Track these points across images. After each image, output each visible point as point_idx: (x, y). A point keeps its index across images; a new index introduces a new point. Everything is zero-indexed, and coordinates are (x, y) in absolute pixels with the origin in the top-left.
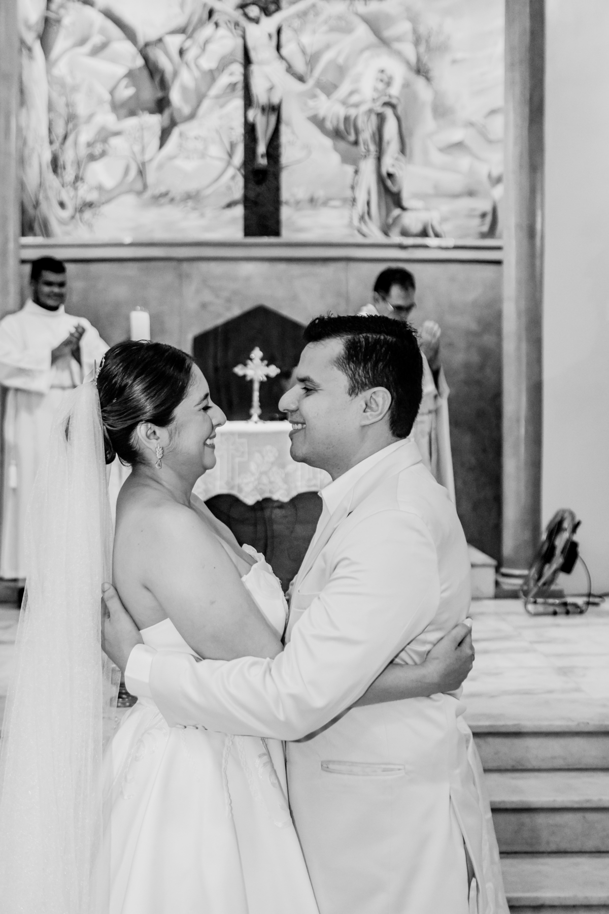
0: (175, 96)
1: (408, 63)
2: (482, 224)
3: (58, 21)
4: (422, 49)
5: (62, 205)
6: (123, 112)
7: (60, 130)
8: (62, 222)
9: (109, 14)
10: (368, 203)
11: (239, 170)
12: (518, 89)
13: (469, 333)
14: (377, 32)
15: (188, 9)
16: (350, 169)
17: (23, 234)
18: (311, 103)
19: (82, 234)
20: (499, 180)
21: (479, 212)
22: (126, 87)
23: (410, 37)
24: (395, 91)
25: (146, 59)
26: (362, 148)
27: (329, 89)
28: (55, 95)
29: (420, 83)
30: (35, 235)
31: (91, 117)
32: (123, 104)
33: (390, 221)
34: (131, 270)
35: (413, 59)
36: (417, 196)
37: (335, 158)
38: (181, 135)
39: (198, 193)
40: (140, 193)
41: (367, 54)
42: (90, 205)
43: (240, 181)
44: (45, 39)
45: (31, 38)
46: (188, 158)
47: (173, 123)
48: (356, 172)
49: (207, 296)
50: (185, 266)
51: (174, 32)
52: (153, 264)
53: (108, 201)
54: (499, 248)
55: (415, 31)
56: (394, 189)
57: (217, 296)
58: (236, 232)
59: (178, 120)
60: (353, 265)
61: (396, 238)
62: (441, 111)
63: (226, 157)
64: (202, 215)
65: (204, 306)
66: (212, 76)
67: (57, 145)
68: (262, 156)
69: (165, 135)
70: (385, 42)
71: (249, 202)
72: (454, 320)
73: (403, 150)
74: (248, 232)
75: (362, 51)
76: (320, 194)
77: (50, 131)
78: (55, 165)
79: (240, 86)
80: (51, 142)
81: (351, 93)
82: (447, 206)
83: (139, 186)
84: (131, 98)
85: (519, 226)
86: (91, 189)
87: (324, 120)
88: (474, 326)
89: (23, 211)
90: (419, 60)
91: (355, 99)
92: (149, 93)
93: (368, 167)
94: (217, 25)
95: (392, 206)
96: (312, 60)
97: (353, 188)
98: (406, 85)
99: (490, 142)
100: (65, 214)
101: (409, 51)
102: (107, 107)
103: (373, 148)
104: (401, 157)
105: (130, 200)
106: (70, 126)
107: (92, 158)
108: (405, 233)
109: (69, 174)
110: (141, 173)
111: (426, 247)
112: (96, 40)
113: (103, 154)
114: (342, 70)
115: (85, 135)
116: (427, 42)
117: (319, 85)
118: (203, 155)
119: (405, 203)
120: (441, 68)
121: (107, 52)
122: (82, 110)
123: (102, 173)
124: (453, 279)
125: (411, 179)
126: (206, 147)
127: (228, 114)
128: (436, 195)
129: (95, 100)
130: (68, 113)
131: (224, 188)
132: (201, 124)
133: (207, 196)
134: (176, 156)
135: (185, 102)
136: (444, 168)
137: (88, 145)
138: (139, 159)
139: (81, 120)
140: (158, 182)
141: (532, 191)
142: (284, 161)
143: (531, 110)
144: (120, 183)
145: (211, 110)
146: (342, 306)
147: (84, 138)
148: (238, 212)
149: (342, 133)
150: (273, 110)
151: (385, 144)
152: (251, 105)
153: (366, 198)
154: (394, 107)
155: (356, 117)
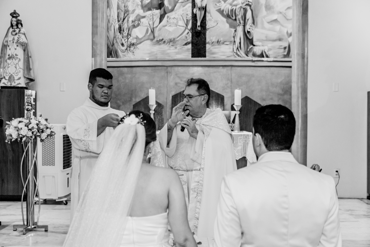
0: (166, 3)
2: (285, 52)
5: (123, 45)
6: (146, 9)
7: (122, 16)
8: (123, 51)
10: (240, 43)
11: (190, 30)
13: (279, 94)
16: (233, 30)
17: (108, 57)
18: (218, 4)
19: (129, 56)
20: (291, 35)
21: (283, 47)
22: (147, 0)
24: (250, 1)
26: (238, 22)
28: (120, 3)
30: (112, 57)
31: (134, 11)
32: (146, 6)
33: (248, 50)
34: (149, 70)
36: (259, 40)
37: (228, 25)
38: (168, 17)
39: (174, 39)
40: (152, 40)
42: (133, 44)
43: (190, 34)
46: (170, 26)
47: (165, 13)
48: (235, 31)
49: (178, 80)
50: (169, 68)
52: (157, 68)
53: (140, 43)
54: (291, 61)
56: (250, 38)
57: (181, 80)
59: (167, 12)
60: (233, 68)
61: (250, 58)
62: (269, 8)
63: (185, 26)
65: (176, 84)
67: (121, 22)
68: (199, 26)
69: (162, 17)
71: (194, 45)
72: (272, 89)
73: (254, 23)
74: (193, 56)
76: (222, 39)
77: (118, 17)
78: (120, 29)
80: (119, 21)
81: (234, 1)
83: (152, 37)
84: (148, 3)
85: (298, 54)
86: (133, 38)
87: (223, 11)
88: (281, 92)
89: (108, 47)
91: (235, 3)
93: (240, 29)
95: (249, 45)
97: (234, 37)
99: (287, 19)
100: (124, 48)
102: (140, 7)
103: (242, 22)
104: (253, 25)
106: (126, 15)
107: (134, 26)
108: (254, 55)
109: (126, 32)
110: (153, 32)
111: (263, 61)
113: (138, 25)
118: (176, 25)
119: (254, 43)
122: (130, 9)
123: (138, 32)
124: (272, 74)
125: (257, 34)
126: (177, 22)
127: (186, 9)
128: (266, 40)
129: (135, 5)
130: (125, 10)
131: (184, 38)
132: (176, 13)
133: (178, 41)
134: (166, 26)
135: (170, 4)
136: (269, 30)
137: (133, 22)
138: (152, 27)
139: (130, 12)
140: (159, 36)
141: (304, 40)
142: (207, 27)
143: (303, 9)
144: (145, 36)
145: (180, 7)
146: (230, 84)
147: (131, 19)
148: (190, 46)
149: (230, 16)
150: (203, 9)
151: (246, 20)
152: (195, 7)
153: (239, 41)
154: (250, 6)
155: (235, 10)
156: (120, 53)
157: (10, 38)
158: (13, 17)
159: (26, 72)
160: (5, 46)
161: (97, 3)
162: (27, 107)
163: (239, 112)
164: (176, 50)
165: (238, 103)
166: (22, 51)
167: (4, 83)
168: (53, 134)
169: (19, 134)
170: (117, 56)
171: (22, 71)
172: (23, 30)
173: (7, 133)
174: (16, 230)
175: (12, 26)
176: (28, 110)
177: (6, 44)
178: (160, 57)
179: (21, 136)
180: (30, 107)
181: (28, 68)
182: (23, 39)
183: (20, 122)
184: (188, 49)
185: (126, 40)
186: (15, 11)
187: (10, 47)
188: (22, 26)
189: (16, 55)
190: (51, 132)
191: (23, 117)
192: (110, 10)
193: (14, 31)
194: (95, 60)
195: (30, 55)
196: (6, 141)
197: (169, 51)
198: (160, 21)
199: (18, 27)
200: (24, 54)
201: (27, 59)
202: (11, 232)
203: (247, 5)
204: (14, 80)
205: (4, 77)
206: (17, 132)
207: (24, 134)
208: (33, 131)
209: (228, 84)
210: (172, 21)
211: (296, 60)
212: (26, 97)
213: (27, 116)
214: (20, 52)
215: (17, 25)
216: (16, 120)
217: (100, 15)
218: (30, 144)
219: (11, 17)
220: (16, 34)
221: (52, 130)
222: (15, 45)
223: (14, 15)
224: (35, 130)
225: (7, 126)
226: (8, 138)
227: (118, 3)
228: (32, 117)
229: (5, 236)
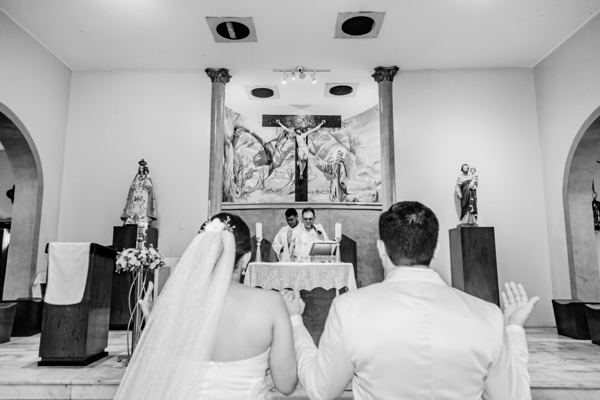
0: (274, 160)
1: (348, 149)
2: (373, 198)
3: (239, 136)
4: (352, 145)
5: (237, 193)
6: (258, 164)
7: (237, 169)
8: (237, 198)
9: (254, 135)
10: (336, 192)
11: (294, 182)
12: (385, 153)
13: (370, 233)
14: (337, 140)
15: (278, 134)
16: (330, 182)
17: (223, 201)
18: (317, 162)
19: (243, 202)
20: (380, 183)
21: (371, 195)
22: (258, 157)
23: (348, 141)
24: (343, 157)
25: (265, 148)
26: (333, 175)
27: (323, 157)
28: (236, 159)
29: (352, 155)
31: (247, 165)
32: (257, 162)
33: (343, 197)
34: (258, 212)
35: (349, 148)
36: (351, 190)
37: (325, 178)
38: (276, 171)
39: (281, 189)
40: (262, 189)
41: (334, 146)
42: (246, 193)
43: (294, 185)
44: (233, 142)
45: (229, 141)
46: (277, 178)
47: (273, 168)
48: (331, 182)
50: (276, 211)
51: (273, 140)
52: (265, 210)
53: (252, 192)
54: (381, 205)
55: (349, 139)
56: (344, 188)
58: (293, 201)
59: (275, 167)
60: (331, 211)
61: (344, 202)
62: (359, 163)
63: (290, 178)
64: (282, 196)
66: (286, 153)
67: (236, 174)
68: (301, 176)
69: (270, 172)
70: (340, 143)
71: (297, 191)
72: (365, 229)
73: (346, 176)
74: (296, 200)
75: (333, 146)
76: (320, 189)
77: (234, 170)
78: (236, 180)
79: (294, 156)
80: (234, 173)
81: (330, 158)
82: (361, 193)
83: (262, 187)
84: (260, 160)
85: (387, 197)
86: (246, 188)
87: (321, 166)
89: (224, 193)
90: (351, 148)
91: (331, 160)
92: (266, 158)
93: (335, 181)
94: (287, 138)
95: (343, 193)
96: (317, 148)
97: (330, 188)
98: (347, 155)
99: (375, 172)
100: (238, 196)
101: (348, 145)
102: (252, 163)
103: (337, 175)
104: (346, 177)
105: (259, 191)
106: (240, 168)
107: (247, 178)
108: (347, 201)
109: (240, 182)
110: (263, 183)
111: (356, 205)
112: (250, 142)
113: (251, 177)
114: (326, 151)
115: (246, 171)
116: (354, 142)
117: (319, 156)
118: (283, 178)
119: (347, 192)
120: (358, 150)
121: (253, 146)
122: (245, 164)
123: (250, 183)
124: (365, 215)
125: (349, 185)
126: (284, 175)
127: (291, 165)
128: (357, 190)
129: (249, 161)
130: (240, 165)
131: (289, 188)
132: (282, 168)
133: (284, 190)
134: (274, 178)
135: (277, 161)
136: (360, 181)
137: (246, 174)
138: (262, 179)
139: (244, 167)
140: (268, 186)
141: (392, 186)
142: (308, 179)
143: (390, 160)
144: (256, 186)
145: (285, 164)
146: (328, 224)
147: (244, 172)
148: (294, 195)
149: (327, 170)
150: (305, 161)
151: (341, 174)
152: (298, 160)
153: (335, 191)
154: (343, 162)
155: (331, 166)
156: (235, 199)
157: (138, 182)
158: (141, 165)
159: (149, 212)
160: (132, 190)
161: (214, 154)
162: (138, 238)
163: (339, 245)
164: (282, 198)
165: (338, 235)
166: (147, 194)
167: (129, 222)
168: (162, 264)
169: (128, 264)
170: (232, 200)
171: (146, 211)
172: (148, 176)
173: (117, 263)
174: (120, 361)
175: (140, 172)
176: (139, 241)
177: (133, 187)
178: (268, 201)
179: (129, 265)
180: (141, 238)
181: (151, 208)
182: (148, 183)
183: (130, 252)
184: (292, 197)
185: (241, 189)
186: (143, 160)
187: (137, 190)
188: (148, 173)
189: (142, 197)
190: (161, 262)
191: (135, 247)
192: (227, 164)
193: (141, 177)
194: (211, 202)
195: (154, 197)
196: (116, 271)
197: (276, 199)
198: (269, 175)
199: (144, 174)
200: (149, 196)
201: (150, 201)
202: (114, 363)
203: (340, 161)
204: (138, 219)
205: (130, 217)
206: (126, 262)
207: (133, 264)
208: (142, 260)
209: (327, 224)
210: (279, 174)
211: (386, 202)
212: (138, 229)
213: (138, 246)
214: (145, 195)
215: (144, 172)
216: (126, 251)
217: (217, 164)
218: (139, 273)
219: (139, 165)
220: (143, 179)
221: (162, 260)
222: (141, 189)
223: (142, 163)
224: (144, 260)
225: (117, 256)
226: (118, 268)
227: (234, 159)
228: (144, 247)
229: (106, 368)
